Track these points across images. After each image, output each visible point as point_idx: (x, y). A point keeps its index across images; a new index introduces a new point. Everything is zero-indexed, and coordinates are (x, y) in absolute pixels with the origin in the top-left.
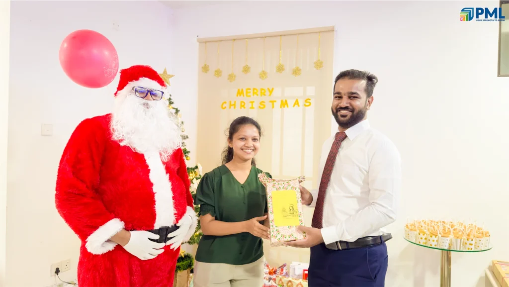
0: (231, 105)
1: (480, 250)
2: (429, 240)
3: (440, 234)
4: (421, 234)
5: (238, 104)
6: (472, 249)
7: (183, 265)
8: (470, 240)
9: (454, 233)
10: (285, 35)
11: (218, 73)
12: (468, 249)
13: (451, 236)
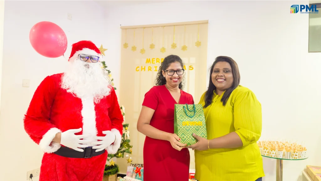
0: (142, 69)
1: (301, 159)
2: (270, 153)
3: (277, 149)
4: (265, 149)
5: (147, 69)
6: (297, 158)
7: (112, 171)
8: (296, 153)
9: (285, 149)
10: (177, 25)
11: (134, 48)
12: (295, 158)
13: (284, 150)
